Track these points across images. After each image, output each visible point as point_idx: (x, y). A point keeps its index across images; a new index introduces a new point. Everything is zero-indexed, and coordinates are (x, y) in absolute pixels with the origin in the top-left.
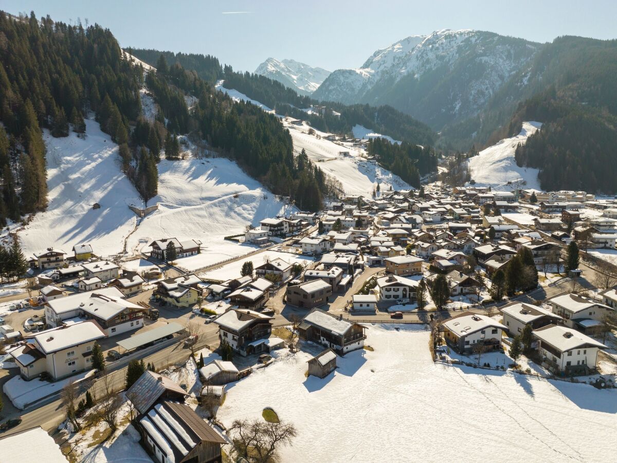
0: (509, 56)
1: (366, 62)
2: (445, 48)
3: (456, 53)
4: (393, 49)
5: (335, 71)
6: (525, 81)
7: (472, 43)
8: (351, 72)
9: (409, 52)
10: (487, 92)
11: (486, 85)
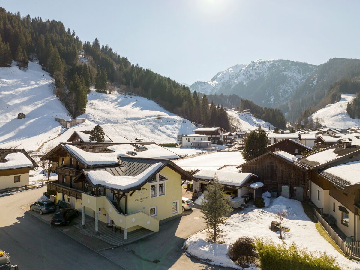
0: (299, 72)
1: (213, 78)
2: (260, 69)
3: (267, 71)
4: (229, 71)
5: (195, 83)
6: (314, 83)
7: (276, 65)
8: (205, 83)
9: (238, 72)
10: (289, 91)
11: (288, 87)
